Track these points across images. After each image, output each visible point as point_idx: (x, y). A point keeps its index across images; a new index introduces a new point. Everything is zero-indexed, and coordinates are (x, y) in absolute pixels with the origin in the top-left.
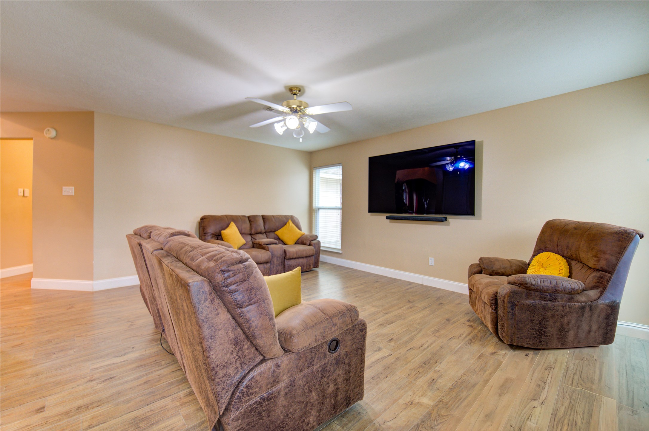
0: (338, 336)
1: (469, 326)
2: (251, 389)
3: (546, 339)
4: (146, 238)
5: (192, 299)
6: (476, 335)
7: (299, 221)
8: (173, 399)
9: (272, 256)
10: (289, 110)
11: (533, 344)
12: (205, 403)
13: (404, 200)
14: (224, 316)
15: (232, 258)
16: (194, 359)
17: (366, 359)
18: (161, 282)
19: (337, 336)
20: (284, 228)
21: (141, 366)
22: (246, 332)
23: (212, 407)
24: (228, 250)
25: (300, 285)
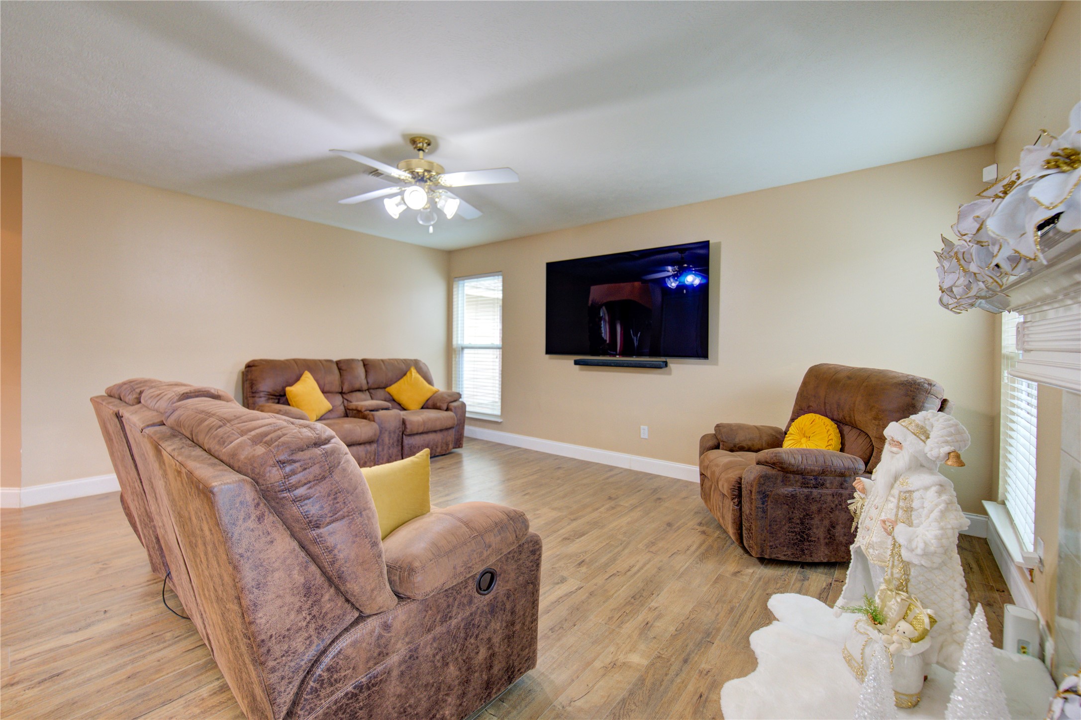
0: (494, 564)
1: (700, 533)
2: (337, 672)
3: (810, 545)
4: (131, 403)
5: (220, 517)
6: (711, 547)
7: (428, 369)
8: (187, 703)
9: (381, 432)
10: (410, 176)
11: (792, 554)
12: (248, 706)
13: (603, 335)
14: (284, 544)
15: (299, 438)
16: (226, 628)
17: (540, 598)
18: (160, 484)
19: (492, 565)
20: (402, 381)
21: (122, 646)
22: (326, 571)
23: (262, 713)
24: (293, 423)
25: (428, 480)
